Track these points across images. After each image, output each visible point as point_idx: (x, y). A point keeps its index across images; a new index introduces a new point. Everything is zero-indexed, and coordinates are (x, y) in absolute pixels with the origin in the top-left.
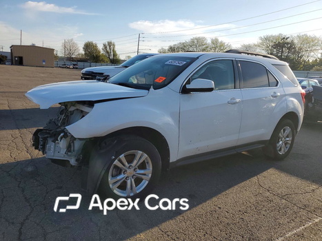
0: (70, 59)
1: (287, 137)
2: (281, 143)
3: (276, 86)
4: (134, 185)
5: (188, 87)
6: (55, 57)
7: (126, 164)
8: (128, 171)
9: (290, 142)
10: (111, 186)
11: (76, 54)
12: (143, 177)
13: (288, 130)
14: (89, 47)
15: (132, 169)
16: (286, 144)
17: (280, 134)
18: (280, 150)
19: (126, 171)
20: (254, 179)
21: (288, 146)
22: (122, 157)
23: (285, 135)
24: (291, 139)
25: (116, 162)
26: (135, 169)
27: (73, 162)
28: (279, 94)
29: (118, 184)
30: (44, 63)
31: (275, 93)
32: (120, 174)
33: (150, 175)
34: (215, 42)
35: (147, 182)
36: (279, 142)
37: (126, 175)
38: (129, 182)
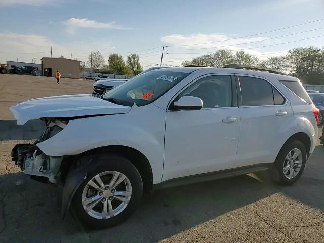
0: (96, 71)
1: (297, 159)
2: (288, 166)
3: (283, 104)
4: (111, 207)
5: (176, 104)
6: (82, 68)
7: (102, 185)
8: (105, 192)
9: (300, 166)
10: (84, 207)
11: (101, 66)
12: (121, 199)
13: (297, 152)
14: (114, 59)
15: (109, 191)
16: (295, 168)
17: (287, 157)
18: (288, 174)
19: (102, 192)
20: (252, 206)
21: (298, 170)
22: (97, 177)
23: (294, 157)
24: (301, 162)
25: (91, 183)
26: (112, 191)
27: (51, 179)
28: (286, 113)
29: (93, 205)
30: (71, 75)
31: (281, 111)
32: (96, 194)
33: (129, 198)
34: (241, 54)
35: (126, 205)
36: (286, 165)
37: (102, 197)
38: (105, 204)
